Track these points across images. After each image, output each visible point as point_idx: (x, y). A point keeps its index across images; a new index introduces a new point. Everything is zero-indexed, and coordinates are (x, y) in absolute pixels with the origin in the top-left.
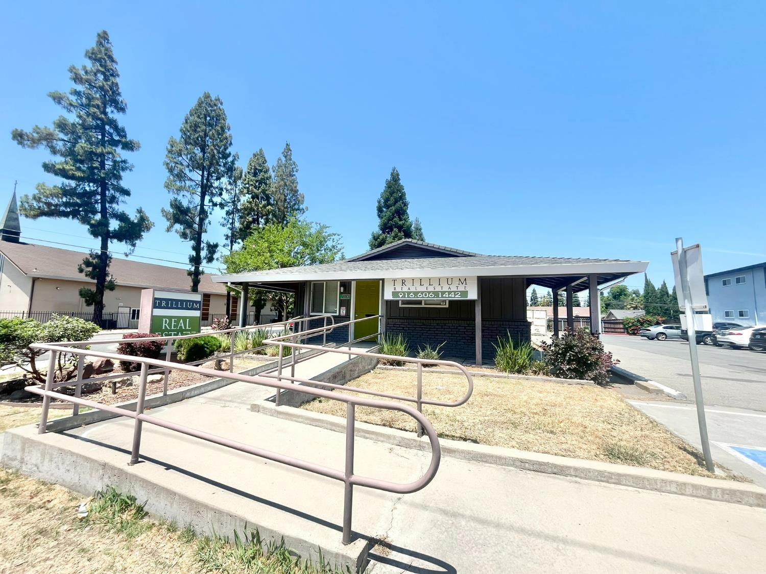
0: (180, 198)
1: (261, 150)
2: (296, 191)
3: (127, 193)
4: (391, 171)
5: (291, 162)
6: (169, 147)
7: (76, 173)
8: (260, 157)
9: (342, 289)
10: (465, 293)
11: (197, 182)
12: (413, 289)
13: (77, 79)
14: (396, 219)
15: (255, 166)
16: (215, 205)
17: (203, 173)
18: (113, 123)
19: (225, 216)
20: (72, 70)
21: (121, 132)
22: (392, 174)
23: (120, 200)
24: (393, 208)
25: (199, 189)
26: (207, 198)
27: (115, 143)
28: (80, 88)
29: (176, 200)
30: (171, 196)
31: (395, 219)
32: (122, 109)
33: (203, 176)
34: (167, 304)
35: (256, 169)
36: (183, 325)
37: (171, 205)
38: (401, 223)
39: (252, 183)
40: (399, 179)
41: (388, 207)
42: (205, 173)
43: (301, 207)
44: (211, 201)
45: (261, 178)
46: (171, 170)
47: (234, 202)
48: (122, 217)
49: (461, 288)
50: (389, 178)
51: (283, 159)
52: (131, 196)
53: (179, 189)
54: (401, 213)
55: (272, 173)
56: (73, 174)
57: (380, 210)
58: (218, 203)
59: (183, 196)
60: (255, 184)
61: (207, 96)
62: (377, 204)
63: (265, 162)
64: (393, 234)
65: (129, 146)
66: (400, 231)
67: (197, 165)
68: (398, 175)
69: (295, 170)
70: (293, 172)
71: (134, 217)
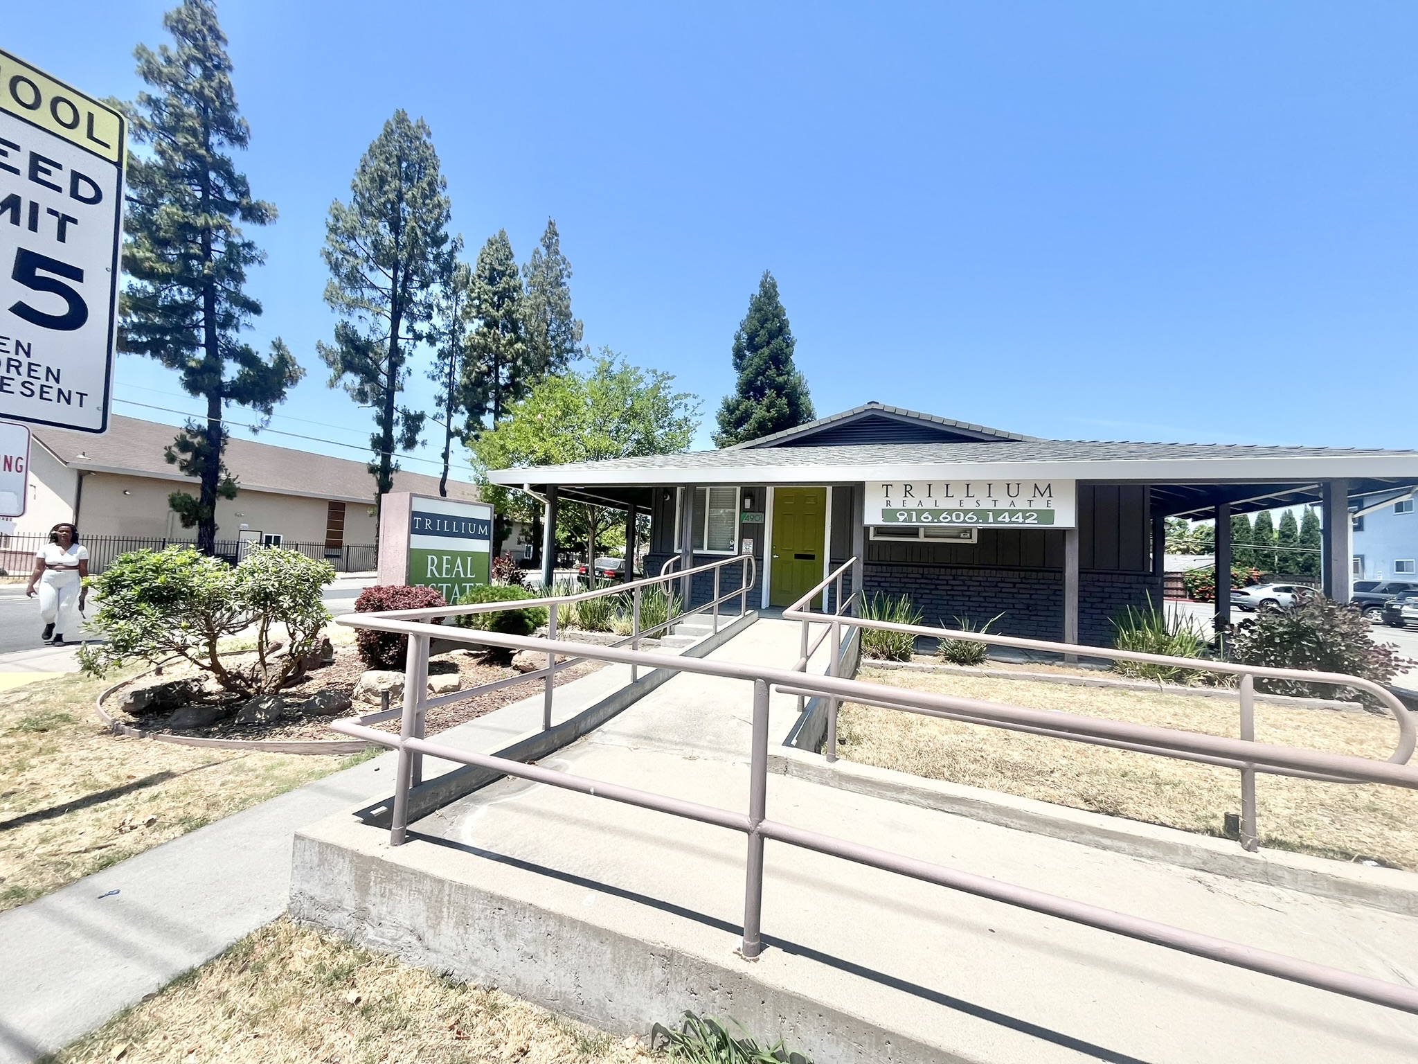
0: (353, 321)
1: (502, 233)
2: (568, 316)
3: (255, 308)
4: (760, 278)
5: (558, 257)
6: (331, 221)
7: (157, 265)
8: (500, 246)
9: (748, 502)
10: (1048, 515)
11: (386, 292)
12: (929, 504)
13: (151, 74)
14: (772, 372)
15: (491, 264)
16: (418, 337)
17: (395, 274)
18: (223, 167)
19: (436, 360)
20: (141, 52)
21: (238, 184)
22: (762, 285)
23: (242, 322)
24: (766, 351)
25: (389, 306)
26: (404, 323)
27: (229, 208)
28: (158, 92)
29: (345, 325)
30: (338, 318)
31: (770, 372)
32: (238, 139)
33: (395, 280)
34: (434, 525)
35: (493, 269)
36: (461, 569)
37: (338, 335)
38: (780, 379)
39: (486, 297)
40: (776, 295)
41: (754, 347)
42: (400, 274)
43: (577, 346)
44: (410, 329)
45: (504, 288)
46: (335, 267)
47: (453, 332)
48: (246, 357)
49: (1039, 504)
50: (757, 291)
51: (543, 251)
52: (263, 314)
53: (351, 305)
54: (780, 360)
55: (522, 279)
56: (152, 268)
57: (739, 354)
58: (424, 335)
59: (360, 317)
60: (492, 299)
61: (401, 119)
62: (733, 342)
63: (510, 256)
64: (766, 401)
65: (255, 214)
66: (779, 395)
67: (384, 258)
68: (774, 286)
69: (565, 273)
70: (562, 278)
71: (267, 357)
